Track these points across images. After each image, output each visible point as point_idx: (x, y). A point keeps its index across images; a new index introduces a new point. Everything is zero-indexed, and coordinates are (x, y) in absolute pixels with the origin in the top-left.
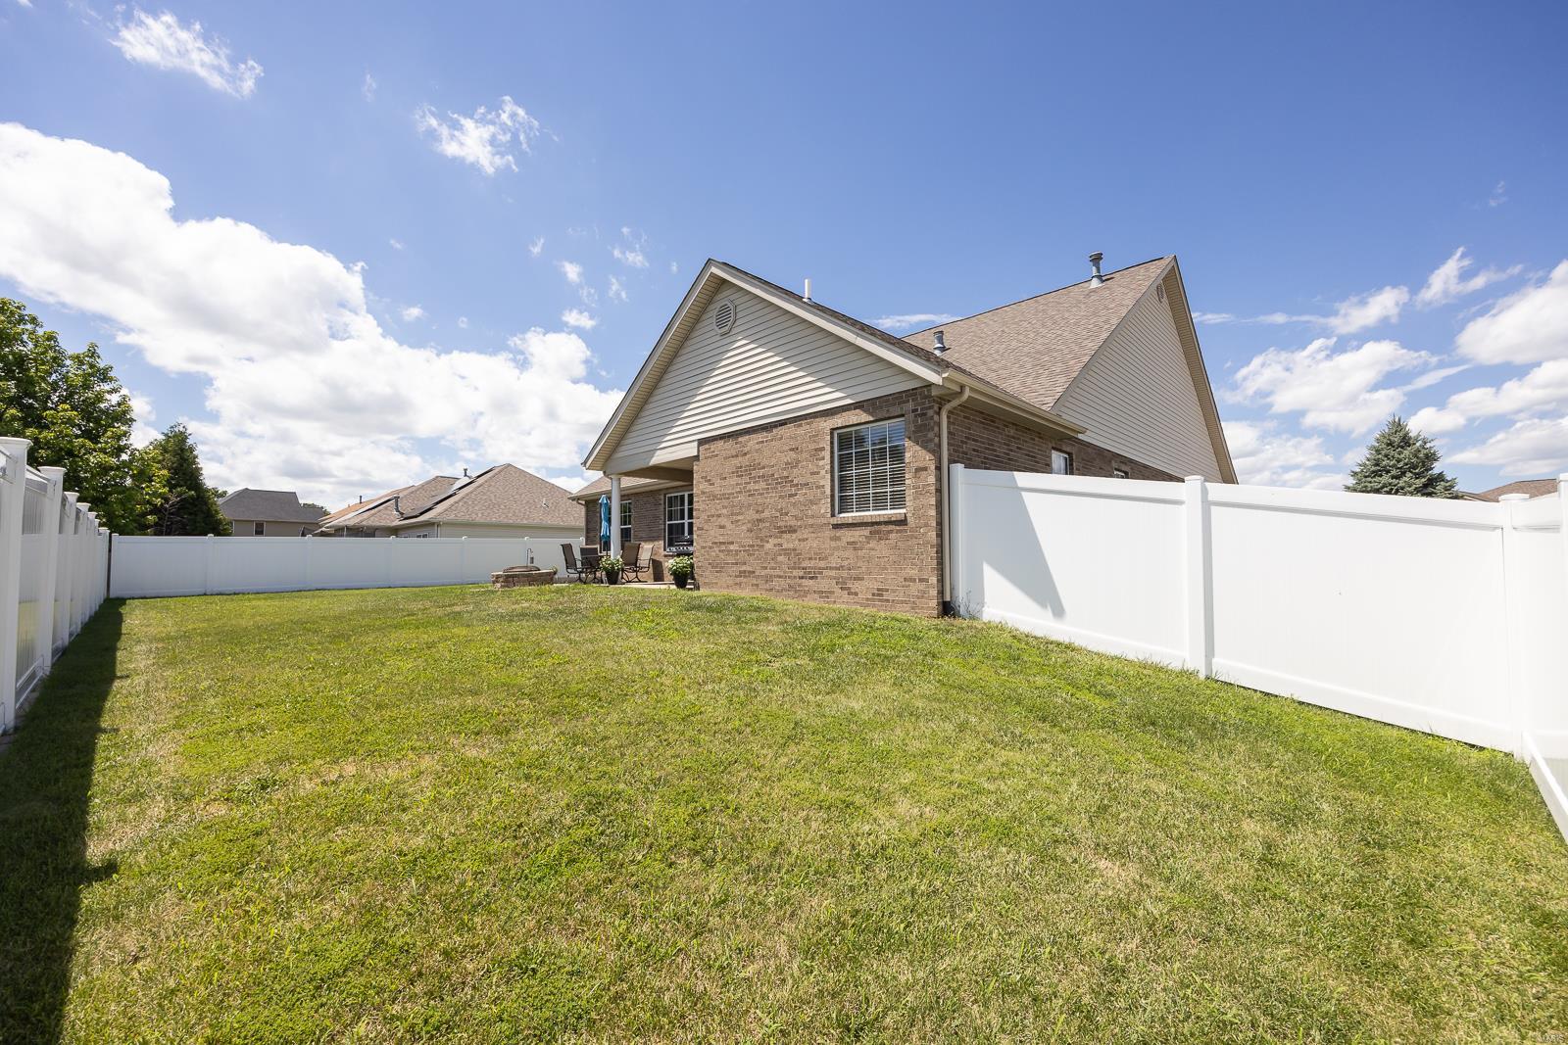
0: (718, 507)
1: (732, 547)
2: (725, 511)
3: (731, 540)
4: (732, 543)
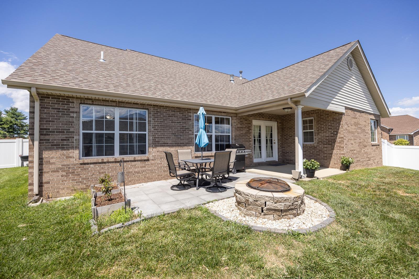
0: (351, 136)
1: (355, 152)
2: (352, 138)
3: (354, 149)
4: (355, 150)
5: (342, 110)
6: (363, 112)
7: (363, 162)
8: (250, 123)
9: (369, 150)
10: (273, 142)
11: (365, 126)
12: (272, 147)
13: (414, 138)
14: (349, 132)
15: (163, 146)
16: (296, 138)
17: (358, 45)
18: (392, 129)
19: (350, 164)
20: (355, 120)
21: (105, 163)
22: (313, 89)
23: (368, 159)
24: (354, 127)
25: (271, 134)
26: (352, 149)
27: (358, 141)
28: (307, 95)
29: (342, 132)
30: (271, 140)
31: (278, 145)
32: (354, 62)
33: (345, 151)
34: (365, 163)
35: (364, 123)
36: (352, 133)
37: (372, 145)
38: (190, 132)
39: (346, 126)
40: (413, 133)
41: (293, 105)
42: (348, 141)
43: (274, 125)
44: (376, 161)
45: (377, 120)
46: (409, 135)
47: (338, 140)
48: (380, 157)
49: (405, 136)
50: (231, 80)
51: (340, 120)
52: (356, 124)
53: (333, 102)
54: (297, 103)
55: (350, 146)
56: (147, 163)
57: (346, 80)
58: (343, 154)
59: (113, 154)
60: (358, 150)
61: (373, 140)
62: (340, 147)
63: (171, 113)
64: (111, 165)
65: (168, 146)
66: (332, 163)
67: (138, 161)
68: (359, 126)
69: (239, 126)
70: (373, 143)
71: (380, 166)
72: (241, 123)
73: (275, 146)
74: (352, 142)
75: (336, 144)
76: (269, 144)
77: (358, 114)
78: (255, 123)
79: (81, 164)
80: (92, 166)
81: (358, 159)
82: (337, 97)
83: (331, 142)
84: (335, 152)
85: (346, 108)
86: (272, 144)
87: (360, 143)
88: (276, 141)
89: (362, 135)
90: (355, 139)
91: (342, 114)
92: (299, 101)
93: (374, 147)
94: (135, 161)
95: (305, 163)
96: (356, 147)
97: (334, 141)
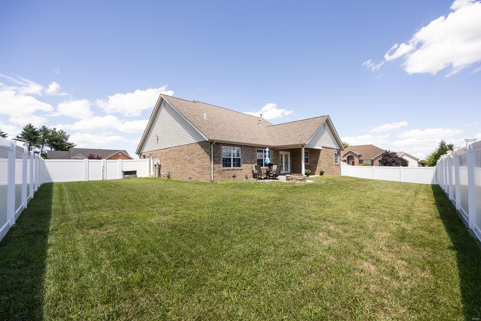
0: (325, 160)
1: (326, 168)
5: (321, 148)
6: (331, 148)
7: (330, 173)
8: (278, 153)
9: (334, 167)
10: (288, 163)
11: (332, 155)
12: (287, 165)
13: (374, 162)
14: (324, 158)
15: (247, 164)
16: (302, 161)
17: (328, 117)
18: (361, 155)
19: (323, 172)
20: (327, 152)
21: (236, 170)
22: (309, 141)
23: (333, 172)
24: (326, 156)
25: (287, 158)
26: (325, 166)
27: (328, 162)
28: (307, 144)
29: (321, 159)
30: (287, 162)
31: (291, 164)
32: (327, 124)
33: (321, 167)
34: (331, 173)
35: (331, 154)
36: (325, 158)
37: (336, 165)
38: (256, 158)
39: (322, 156)
40: (373, 159)
41: (301, 147)
42: (323, 162)
43: (289, 154)
44: (337, 173)
45: (339, 152)
46: (371, 160)
47: (319, 162)
48: (340, 171)
49: (369, 160)
50: (259, 124)
51: (320, 152)
52: (327, 154)
53: (316, 145)
54: (303, 146)
55: (324, 165)
56: (242, 171)
57: (322, 134)
58: (321, 168)
59: (231, 167)
60: (328, 167)
61: (336, 162)
62: (320, 165)
63: (249, 149)
64: (231, 171)
65: (248, 164)
66: (316, 173)
67: (239, 170)
68: (329, 155)
69: (274, 154)
70: (336, 164)
71: (339, 176)
72: (275, 153)
73: (289, 165)
74: (325, 163)
75: (318, 164)
76: (286, 164)
77: (328, 149)
78: (281, 152)
79: (223, 170)
80: (226, 171)
81: (328, 171)
82: (318, 142)
83: (316, 163)
84: (317, 167)
85: (322, 147)
86: (287, 164)
87: (329, 163)
88: (290, 163)
89: (330, 160)
90: (326, 162)
91: (320, 150)
92: (304, 146)
93: (337, 166)
94: (238, 170)
95: (305, 171)
96: (327, 165)
97: (317, 162)
